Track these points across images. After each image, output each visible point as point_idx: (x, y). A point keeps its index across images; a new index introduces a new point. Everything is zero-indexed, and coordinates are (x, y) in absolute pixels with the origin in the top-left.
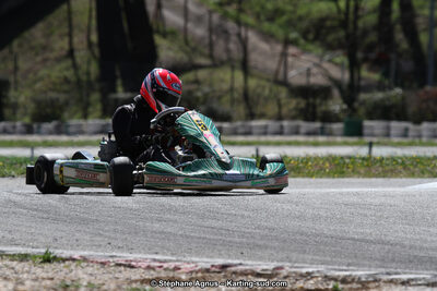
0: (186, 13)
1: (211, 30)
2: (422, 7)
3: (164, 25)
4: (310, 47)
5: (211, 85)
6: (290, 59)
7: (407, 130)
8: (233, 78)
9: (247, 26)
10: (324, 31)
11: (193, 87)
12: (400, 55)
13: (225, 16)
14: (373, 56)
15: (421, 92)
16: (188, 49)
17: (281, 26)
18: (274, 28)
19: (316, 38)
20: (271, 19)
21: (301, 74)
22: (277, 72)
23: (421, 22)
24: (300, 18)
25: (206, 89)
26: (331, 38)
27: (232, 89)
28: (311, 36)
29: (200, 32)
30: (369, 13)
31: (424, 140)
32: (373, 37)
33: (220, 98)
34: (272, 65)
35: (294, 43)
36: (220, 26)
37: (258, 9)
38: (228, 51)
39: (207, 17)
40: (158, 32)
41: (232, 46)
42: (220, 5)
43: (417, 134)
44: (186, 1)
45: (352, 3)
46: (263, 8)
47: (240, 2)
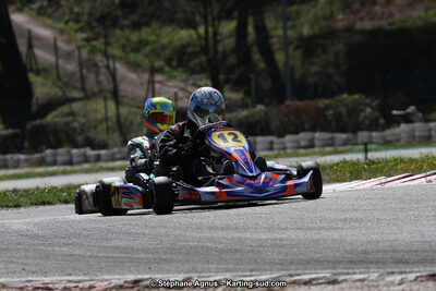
0: (56, 50)
1: (81, 65)
2: (275, 28)
3: (36, 64)
4: (175, 73)
5: (85, 116)
6: (157, 86)
7: (272, 143)
8: (106, 107)
9: (114, 58)
10: (186, 58)
11: (70, 118)
12: (259, 74)
13: (93, 51)
14: (234, 77)
15: (283, 107)
16: (60, 84)
17: (146, 56)
18: (139, 57)
19: (179, 65)
20: (136, 50)
23: (275, 43)
24: (164, 47)
25: (83, 120)
26: (194, 63)
27: (106, 119)
28: (174, 63)
29: (71, 67)
30: (227, 38)
31: (289, 151)
32: (232, 60)
33: (96, 127)
34: (141, 92)
35: (160, 70)
36: (88, 60)
37: (123, 41)
38: (98, 83)
39: (76, 53)
40: (31, 70)
41: (102, 78)
42: (88, 40)
43: (282, 146)
44: (55, 39)
45: (210, 29)
46: (128, 40)
47: (106, 37)
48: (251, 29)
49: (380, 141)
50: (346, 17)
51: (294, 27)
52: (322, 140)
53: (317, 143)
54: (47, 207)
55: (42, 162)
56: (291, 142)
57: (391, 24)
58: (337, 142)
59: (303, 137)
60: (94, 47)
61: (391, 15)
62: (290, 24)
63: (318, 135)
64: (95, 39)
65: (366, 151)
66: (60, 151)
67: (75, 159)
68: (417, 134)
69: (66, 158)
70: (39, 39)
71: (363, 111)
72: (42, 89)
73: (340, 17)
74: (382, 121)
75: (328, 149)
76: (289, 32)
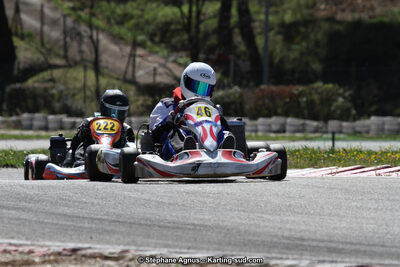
0: (42, 17)
1: (65, 33)
2: (258, 13)
3: (22, 28)
4: (157, 49)
5: (65, 83)
6: (138, 60)
8: (85, 77)
9: (98, 28)
10: (168, 35)
11: (50, 84)
12: (238, 56)
13: (78, 20)
14: (214, 57)
15: (257, 90)
16: (43, 50)
17: (130, 29)
18: (123, 31)
19: (161, 41)
20: (121, 23)
21: (147, 73)
22: (126, 72)
23: (257, 27)
24: (147, 22)
25: (61, 87)
26: (174, 40)
27: (85, 87)
28: (157, 39)
29: (55, 34)
30: (210, 18)
31: (260, 134)
32: (213, 40)
33: (74, 95)
34: (122, 65)
35: (142, 45)
36: (74, 29)
37: (108, 13)
38: (81, 52)
39: (62, 20)
40: (17, 35)
41: (85, 48)
42: (74, 9)
43: (254, 128)
44: (42, 6)
45: (194, 9)
46: (113, 12)
47: (92, 7)
48: (234, 11)
49: (350, 131)
50: (328, 7)
51: (276, 12)
52: (294, 126)
53: (288, 128)
54: (10, 170)
55: (18, 125)
56: (263, 125)
57: (370, 17)
58: (308, 128)
59: (275, 121)
60: (79, 17)
61: (372, 8)
62: (273, 9)
63: (290, 120)
64: (82, 9)
65: (333, 140)
66: (37, 115)
67: (51, 125)
68: (386, 127)
69: (42, 124)
70: (27, 4)
71: (336, 100)
72: (25, 53)
73: (323, 7)
74: (354, 112)
75: (298, 135)
76: (271, 18)
